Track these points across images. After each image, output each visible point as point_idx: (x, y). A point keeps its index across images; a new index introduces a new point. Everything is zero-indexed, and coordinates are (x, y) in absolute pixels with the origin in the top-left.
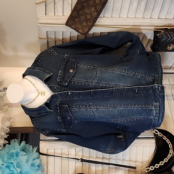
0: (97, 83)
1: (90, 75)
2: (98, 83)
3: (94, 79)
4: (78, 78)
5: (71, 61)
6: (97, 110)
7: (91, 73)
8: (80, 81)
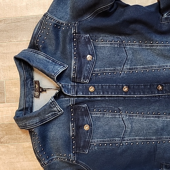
0: (130, 69)
1: (118, 59)
2: (132, 69)
3: (125, 64)
4: (101, 68)
5: (84, 39)
6: (130, 118)
7: (118, 55)
8: (104, 70)
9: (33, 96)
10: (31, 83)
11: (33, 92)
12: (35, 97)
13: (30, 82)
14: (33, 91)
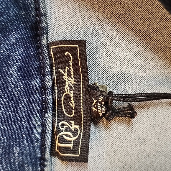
9: (43, 148)
10: (26, 59)
11: (43, 125)
12: (53, 153)
13: (19, 53)
14: (43, 117)
